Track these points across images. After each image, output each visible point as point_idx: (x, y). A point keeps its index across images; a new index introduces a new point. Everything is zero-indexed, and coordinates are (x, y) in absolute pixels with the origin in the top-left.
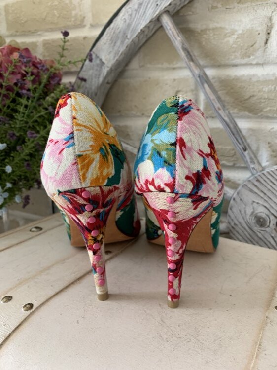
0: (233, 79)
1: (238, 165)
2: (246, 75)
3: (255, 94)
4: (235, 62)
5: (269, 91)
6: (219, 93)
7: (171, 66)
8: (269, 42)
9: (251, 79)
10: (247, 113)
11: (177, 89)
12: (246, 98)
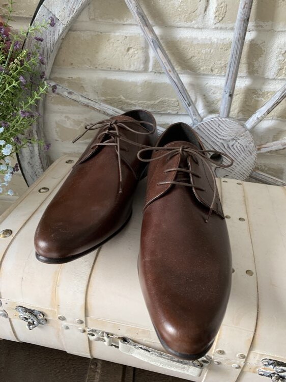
0: (178, 41)
1: (180, 113)
2: (189, 38)
3: (196, 54)
4: (179, 24)
5: (206, 53)
6: (167, 52)
7: (122, 22)
8: (208, 9)
9: (192, 41)
10: (189, 70)
11: (128, 46)
12: (189, 57)
